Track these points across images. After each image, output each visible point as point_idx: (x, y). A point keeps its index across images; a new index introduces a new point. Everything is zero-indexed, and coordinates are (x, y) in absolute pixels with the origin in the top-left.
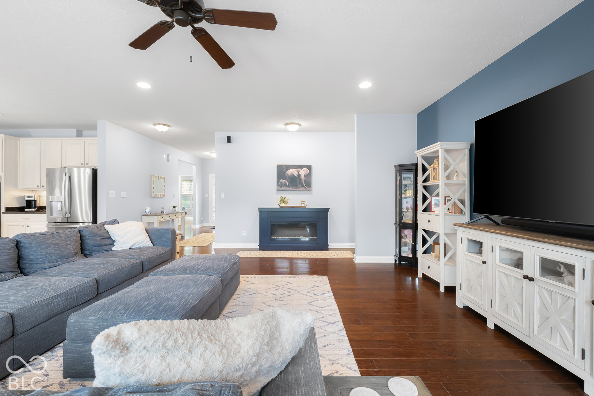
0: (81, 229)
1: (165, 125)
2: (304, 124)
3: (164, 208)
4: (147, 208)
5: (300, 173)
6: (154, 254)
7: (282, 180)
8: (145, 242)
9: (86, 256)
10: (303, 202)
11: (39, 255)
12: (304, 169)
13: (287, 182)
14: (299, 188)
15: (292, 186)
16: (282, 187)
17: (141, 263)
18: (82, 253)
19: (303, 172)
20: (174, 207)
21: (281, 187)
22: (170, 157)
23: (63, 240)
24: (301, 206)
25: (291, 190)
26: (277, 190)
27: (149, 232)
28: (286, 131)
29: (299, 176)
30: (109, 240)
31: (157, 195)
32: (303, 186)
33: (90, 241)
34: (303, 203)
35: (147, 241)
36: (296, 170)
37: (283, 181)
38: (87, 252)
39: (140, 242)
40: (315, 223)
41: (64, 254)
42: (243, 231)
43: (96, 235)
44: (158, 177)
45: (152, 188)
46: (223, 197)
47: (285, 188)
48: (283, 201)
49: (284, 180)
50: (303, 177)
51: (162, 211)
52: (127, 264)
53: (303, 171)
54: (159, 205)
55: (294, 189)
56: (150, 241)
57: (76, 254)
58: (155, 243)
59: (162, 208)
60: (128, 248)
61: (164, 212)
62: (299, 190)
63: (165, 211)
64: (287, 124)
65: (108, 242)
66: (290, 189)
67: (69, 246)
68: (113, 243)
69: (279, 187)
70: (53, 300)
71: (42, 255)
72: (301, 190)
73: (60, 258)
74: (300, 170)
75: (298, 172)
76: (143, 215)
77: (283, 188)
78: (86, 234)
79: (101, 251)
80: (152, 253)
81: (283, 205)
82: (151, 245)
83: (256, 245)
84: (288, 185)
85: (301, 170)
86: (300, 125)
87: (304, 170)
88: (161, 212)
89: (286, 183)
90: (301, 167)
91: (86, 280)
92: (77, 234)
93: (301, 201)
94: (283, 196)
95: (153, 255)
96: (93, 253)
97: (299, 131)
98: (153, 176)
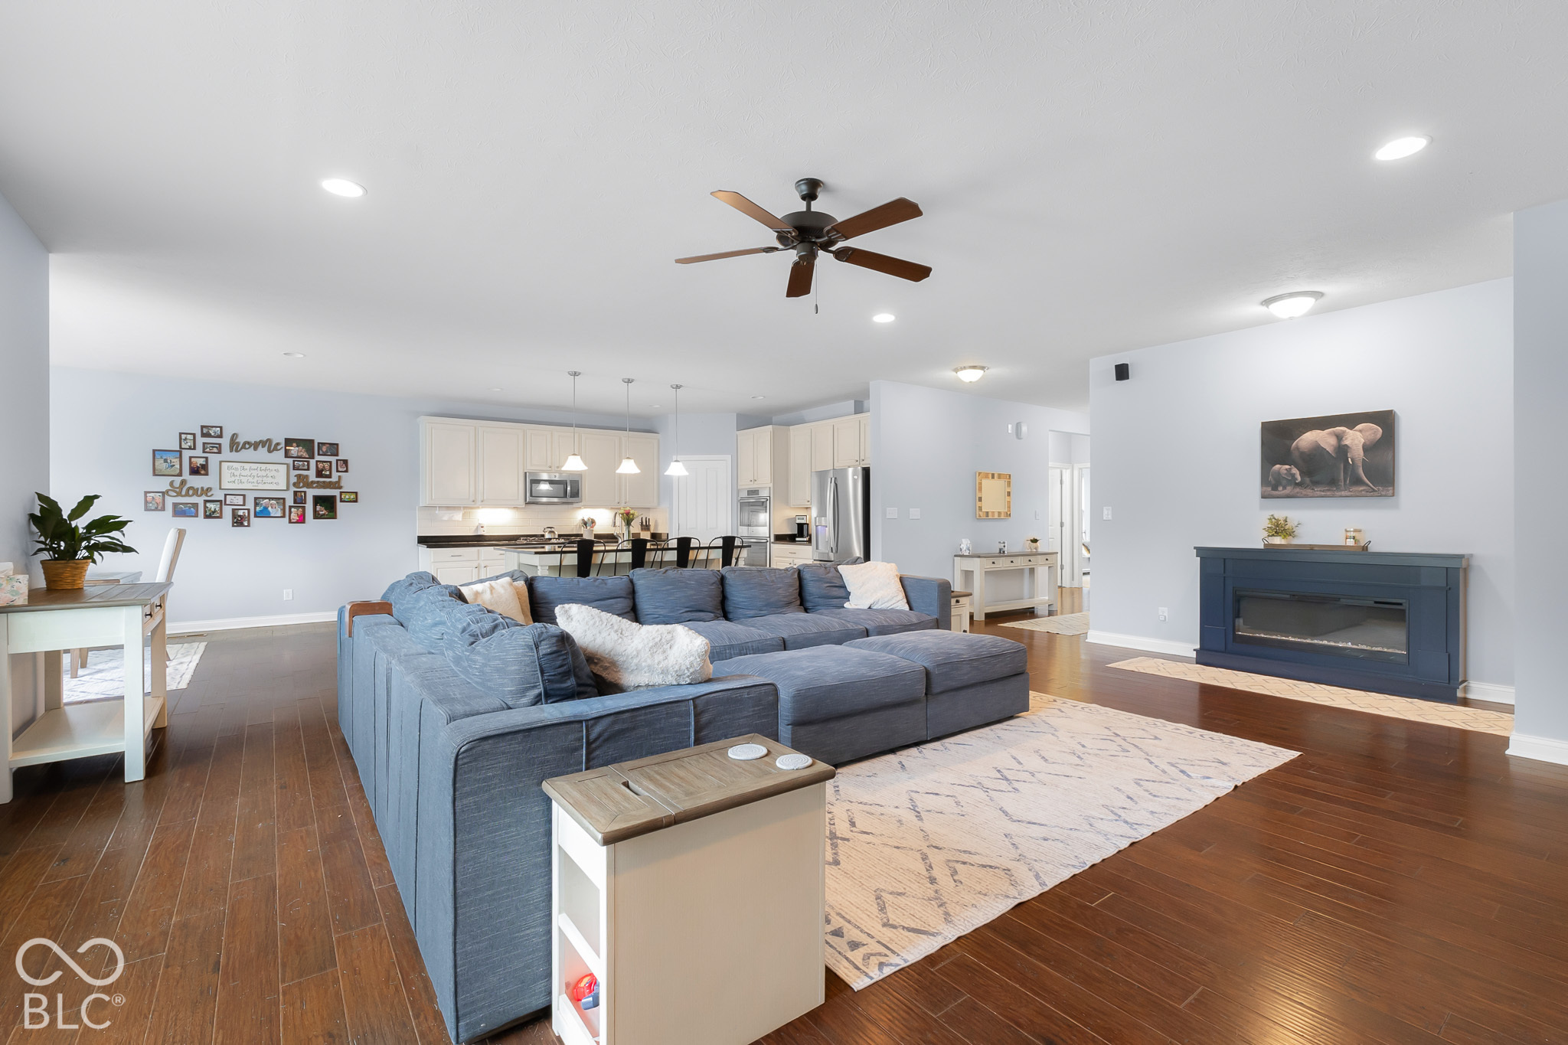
0: (801, 568)
1: (974, 367)
2: (1334, 289)
3: (1004, 543)
4: (963, 540)
5: (1347, 442)
6: (895, 622)
7: (1278, 466)
8: (894, 601)
9: (806, 610)
10: (1352, 534)
11: (743, 597)
12: (1360, 427)
13: (1295, 471)
14: (1343, 488)
15: (1316, 483)
16: (1280, 488)
17: (863, 631)
18: (800, 605)
19: (1356, 439)
20: (1035, 541)
21: (1275, 488)
22: (1024, 429)
23: (773, 581)
24: (1344, 544)
25: (1311, 495)
26: (1262, 498)
27: (906, 583)
28: (1271, 321)
29: (1342, 450)
30: (842, 590)
31: (990, 514)
32: (1358, 481)
33: (811, 588)
34: (1354, 538)
35: (898, 599)
36: (1330, 434)
37: (1281, 468)
38: (809, 605)
39: (886, 600)
40: (1401, 604)
41: (772, 600)
42: (1160, 608)
43: (820, 580)
44: (993, 475)
45: (977, 498)
46: (1110, 517)
47: (1289, 490)
48: (1278, 528)
49: (1287, 467)
50: (1357, 452)
51: (1000, 550)
52: (838, 628)
53: (1358, 433)
54: (994, 536)
55: (1323, 493)
56: (905, 600)
57: (789, 604)
58: (914, 605)
59: (1000, 542)
60: (866, 607)
61: (1004, 552)
62: (1343, 493)
63: (1006, 549)
64: (1267, 302)
65: (840, 592)
66: (1309, 492)
67: (780, 591)
68: (847, 596)
69: (1270, 489)
70: (725, 650)
71: (746, 598)
72: (1349, 494)
73: (766, 606)
74: (1344, 432)
75: (1339, 437)
76: (956, 556)
77: (1281, 491)
78: (806, 576)
79: (829, 606)
80: (893, 621)
81: (1278, 543)
82: (907, 608)
83: (1189, 647)
84: (1299, 479)
85: (1348, 430)
86: (1318, 295)
87: (1360, 431)
88: (998, 551)
89: (1293, 475)
90: (1351, 420)
91: (770, 635)
92: (793, 574)
93: (1347, 531)
94: (1280, 515)
95: (892, 623)
96: (819, 607)
97: (1314, 313)
98: (980, 473)
